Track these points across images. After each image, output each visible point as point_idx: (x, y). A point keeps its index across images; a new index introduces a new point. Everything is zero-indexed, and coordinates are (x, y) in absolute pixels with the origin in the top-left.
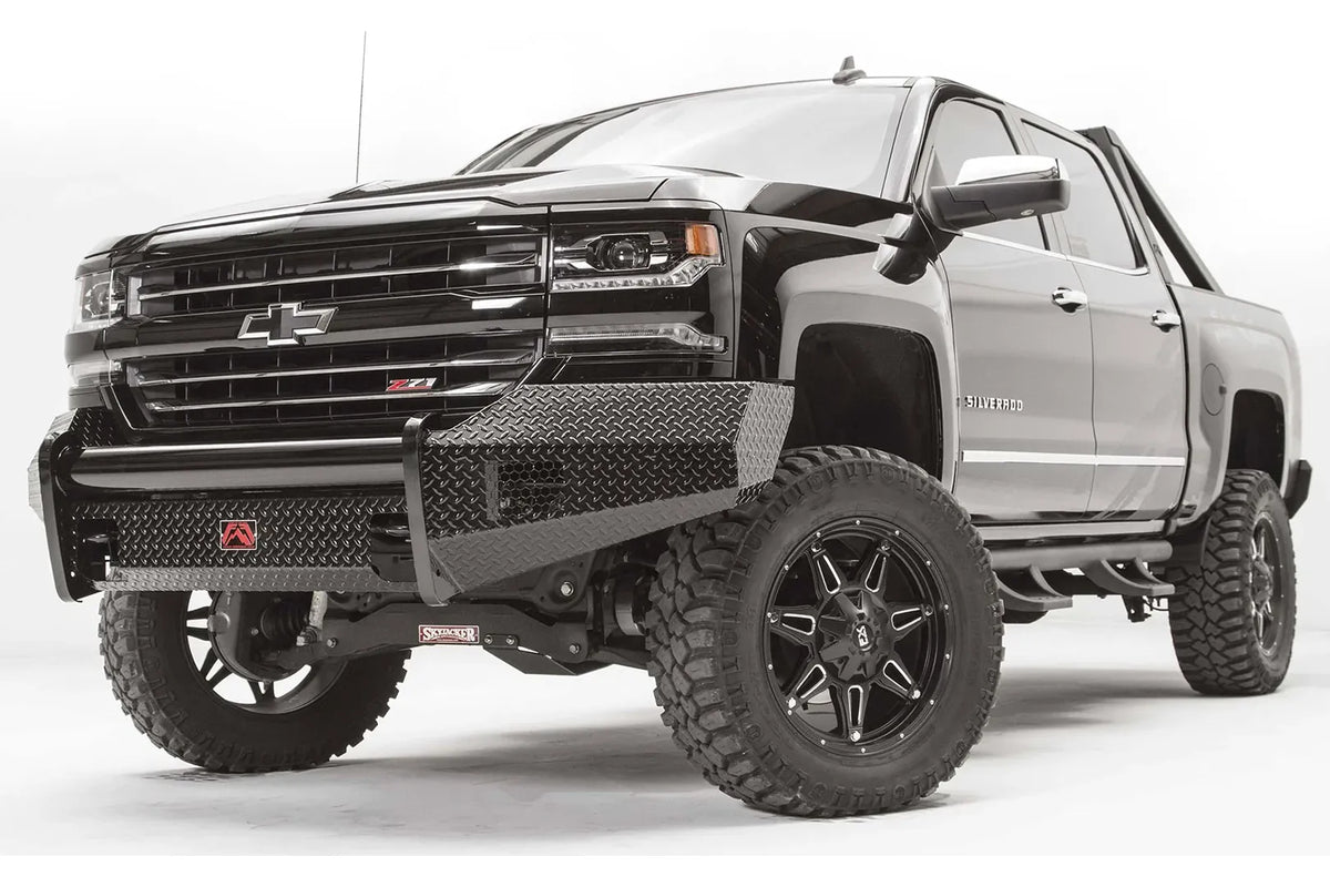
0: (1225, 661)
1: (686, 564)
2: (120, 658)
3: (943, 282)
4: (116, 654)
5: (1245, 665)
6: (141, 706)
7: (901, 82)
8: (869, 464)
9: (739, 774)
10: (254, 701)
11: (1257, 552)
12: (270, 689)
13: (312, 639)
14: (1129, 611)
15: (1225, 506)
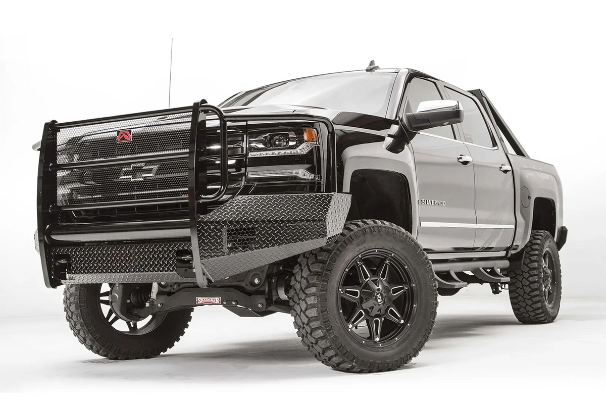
0: (532, 309)
1: (305, 270)
2: (72, 313)
3: (412, 154)
4: (70, 310)
5: (540, 311)
6: (81, 333)
7: (394, 71)
8: (381, 227)
9: (329, 356)
10: (129, 330)
11: (545, 264)
12: (135, 325)
13: (152, 303)
14: (493, 290)
15: (531, 245)
